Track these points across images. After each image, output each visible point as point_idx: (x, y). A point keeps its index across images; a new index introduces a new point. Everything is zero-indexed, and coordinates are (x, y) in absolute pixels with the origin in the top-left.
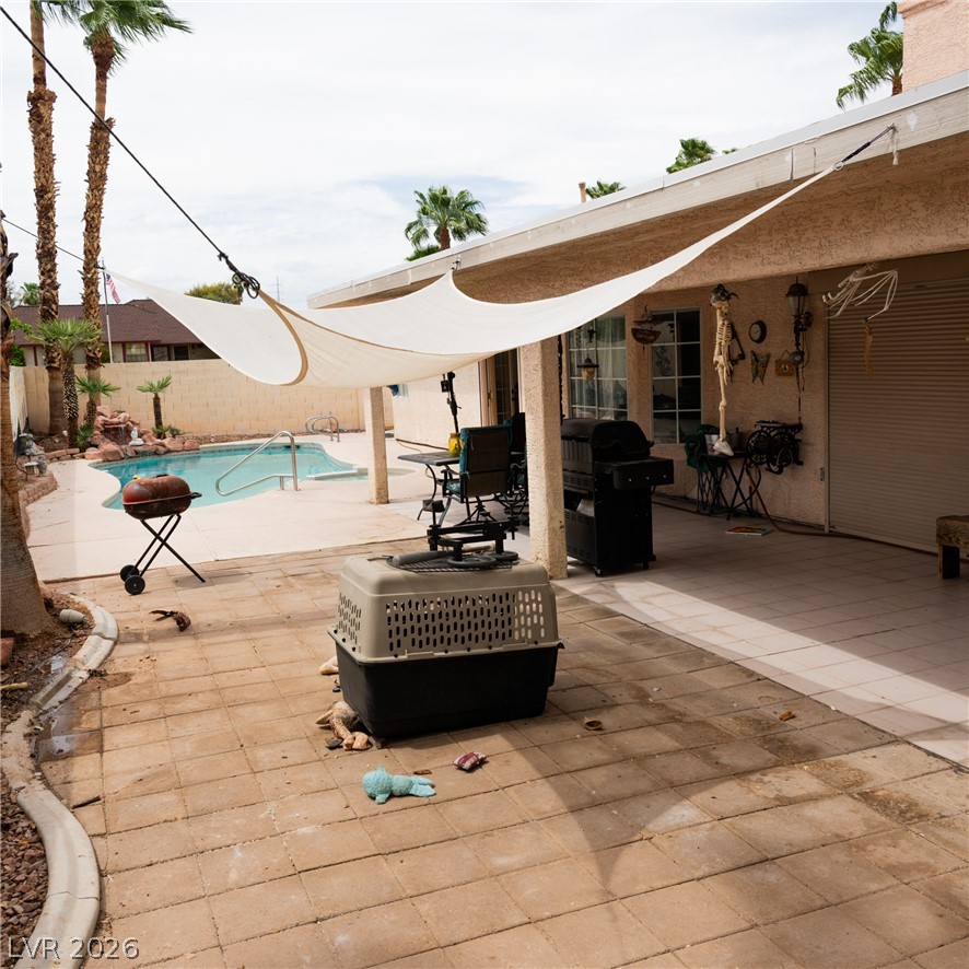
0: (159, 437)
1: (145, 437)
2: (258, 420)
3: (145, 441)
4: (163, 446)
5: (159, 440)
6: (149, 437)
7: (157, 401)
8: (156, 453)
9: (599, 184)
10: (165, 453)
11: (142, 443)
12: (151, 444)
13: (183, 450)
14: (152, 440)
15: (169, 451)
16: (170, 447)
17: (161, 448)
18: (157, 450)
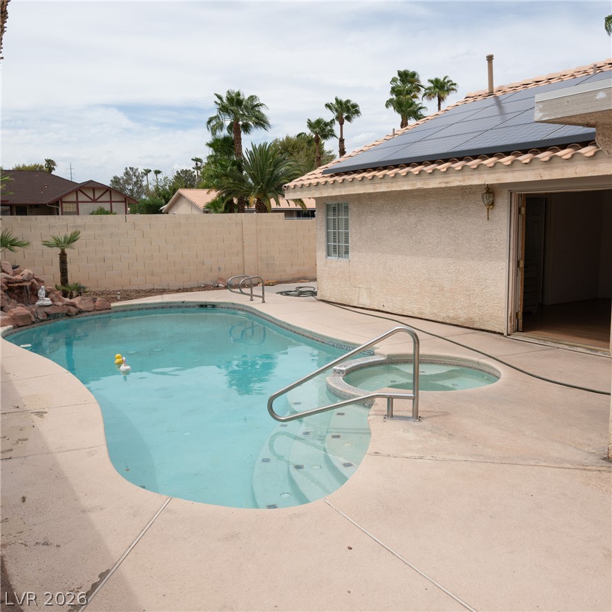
0: (65, 296)
1: (52, 295)
2: (153, 274)
3: (52, 300)
4: (74, 306)
5: (67, 300)
6: (57, 296)
7: (63, 256)
8: (68, 315)
9: (336, 99)
10: (77, 314)
11: (50, 302)
12: (60, 304)
13: (95, 310)
14: (60, 300)
15: (80, 312)
16: (82, 307)
17: (72, 309)
18: (69, 311)
